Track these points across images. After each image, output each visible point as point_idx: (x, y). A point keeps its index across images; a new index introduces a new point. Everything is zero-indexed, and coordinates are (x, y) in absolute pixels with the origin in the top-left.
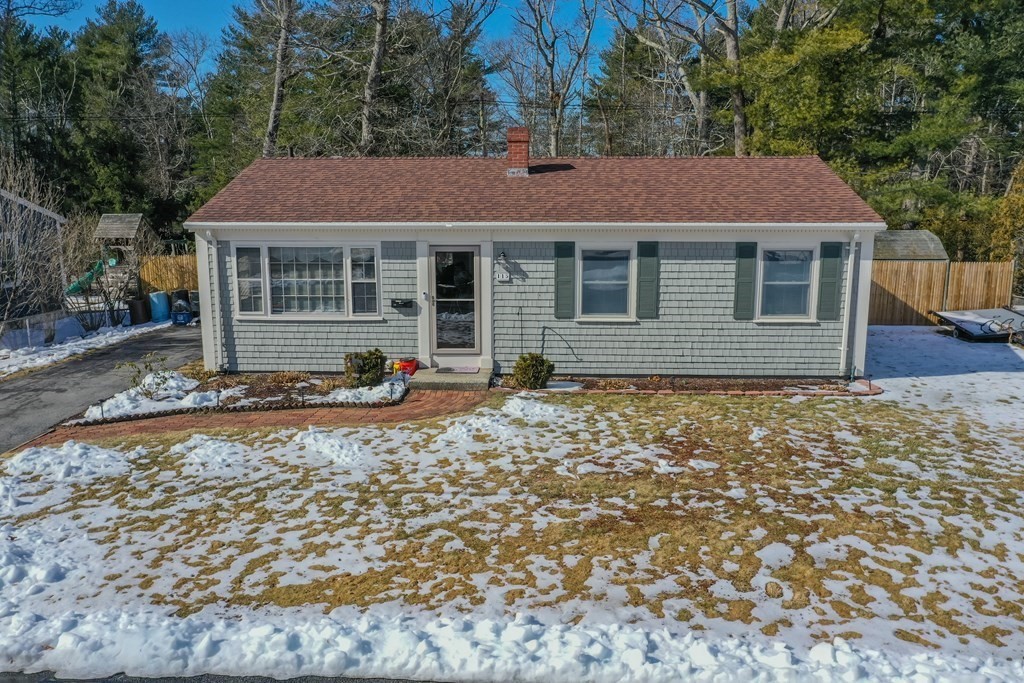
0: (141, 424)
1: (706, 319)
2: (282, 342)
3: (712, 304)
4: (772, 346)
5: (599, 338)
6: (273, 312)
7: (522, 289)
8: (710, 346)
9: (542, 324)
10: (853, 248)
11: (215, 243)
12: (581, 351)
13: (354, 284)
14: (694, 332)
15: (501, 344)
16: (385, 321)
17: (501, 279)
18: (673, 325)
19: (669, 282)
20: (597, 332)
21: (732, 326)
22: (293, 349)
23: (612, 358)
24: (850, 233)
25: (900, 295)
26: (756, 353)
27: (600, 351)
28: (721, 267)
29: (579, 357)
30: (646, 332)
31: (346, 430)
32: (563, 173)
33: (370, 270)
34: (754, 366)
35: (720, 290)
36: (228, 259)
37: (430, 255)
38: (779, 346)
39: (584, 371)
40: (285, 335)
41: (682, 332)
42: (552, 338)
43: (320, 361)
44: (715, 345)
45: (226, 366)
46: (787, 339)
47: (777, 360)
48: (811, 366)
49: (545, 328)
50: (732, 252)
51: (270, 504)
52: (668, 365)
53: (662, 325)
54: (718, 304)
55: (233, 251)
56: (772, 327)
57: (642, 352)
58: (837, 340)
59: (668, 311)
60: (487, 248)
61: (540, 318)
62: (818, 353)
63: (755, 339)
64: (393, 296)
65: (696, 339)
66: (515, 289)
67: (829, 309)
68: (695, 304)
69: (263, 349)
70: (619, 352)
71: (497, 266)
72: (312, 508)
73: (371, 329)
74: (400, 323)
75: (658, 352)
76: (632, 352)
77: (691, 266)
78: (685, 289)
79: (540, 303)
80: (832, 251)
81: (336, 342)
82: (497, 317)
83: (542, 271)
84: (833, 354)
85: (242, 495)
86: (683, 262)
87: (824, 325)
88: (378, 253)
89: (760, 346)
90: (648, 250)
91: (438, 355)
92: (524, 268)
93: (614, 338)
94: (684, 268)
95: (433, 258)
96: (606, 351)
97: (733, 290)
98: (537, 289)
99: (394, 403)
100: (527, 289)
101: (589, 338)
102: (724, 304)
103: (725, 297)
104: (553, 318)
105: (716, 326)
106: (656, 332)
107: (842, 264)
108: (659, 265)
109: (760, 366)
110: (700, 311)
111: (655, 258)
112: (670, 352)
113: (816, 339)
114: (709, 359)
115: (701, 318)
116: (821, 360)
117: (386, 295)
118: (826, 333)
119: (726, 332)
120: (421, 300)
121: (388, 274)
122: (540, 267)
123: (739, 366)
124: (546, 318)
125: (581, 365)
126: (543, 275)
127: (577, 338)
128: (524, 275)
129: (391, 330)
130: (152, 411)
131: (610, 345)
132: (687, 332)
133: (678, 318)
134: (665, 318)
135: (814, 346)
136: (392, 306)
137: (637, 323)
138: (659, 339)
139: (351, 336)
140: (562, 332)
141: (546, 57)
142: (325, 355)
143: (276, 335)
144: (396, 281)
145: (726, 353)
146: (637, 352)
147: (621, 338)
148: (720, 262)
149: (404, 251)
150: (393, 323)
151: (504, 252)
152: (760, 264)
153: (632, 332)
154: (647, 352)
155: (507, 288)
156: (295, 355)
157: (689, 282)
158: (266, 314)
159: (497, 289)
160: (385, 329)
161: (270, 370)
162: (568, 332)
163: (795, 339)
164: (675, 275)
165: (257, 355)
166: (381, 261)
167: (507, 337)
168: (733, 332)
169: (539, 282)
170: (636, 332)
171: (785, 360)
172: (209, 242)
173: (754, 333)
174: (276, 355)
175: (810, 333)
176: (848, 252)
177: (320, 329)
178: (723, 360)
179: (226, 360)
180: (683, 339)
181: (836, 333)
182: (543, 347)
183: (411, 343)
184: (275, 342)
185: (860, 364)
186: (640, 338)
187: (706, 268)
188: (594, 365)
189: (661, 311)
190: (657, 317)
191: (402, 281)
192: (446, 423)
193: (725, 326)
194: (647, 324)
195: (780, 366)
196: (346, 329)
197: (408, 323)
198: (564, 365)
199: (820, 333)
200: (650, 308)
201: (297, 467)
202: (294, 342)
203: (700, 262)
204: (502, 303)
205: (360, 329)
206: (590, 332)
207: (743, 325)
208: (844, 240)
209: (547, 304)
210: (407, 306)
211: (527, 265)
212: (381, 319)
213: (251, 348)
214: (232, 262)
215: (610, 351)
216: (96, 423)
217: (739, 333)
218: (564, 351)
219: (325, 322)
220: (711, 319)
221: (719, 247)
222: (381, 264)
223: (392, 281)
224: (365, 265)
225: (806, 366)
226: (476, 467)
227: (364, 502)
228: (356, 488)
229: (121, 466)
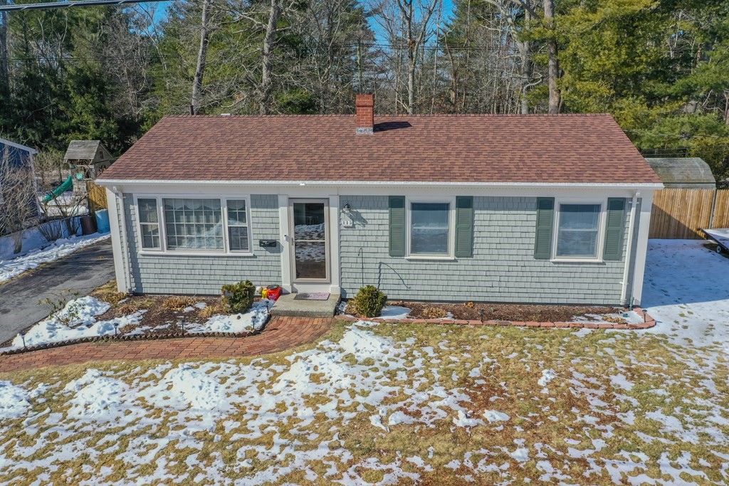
0: (54, 353)
1: (511, 258)
2: (176, 272)
3: (517, 246)
4: (566, 280)
5: (424, 272)
6: (169, 248)
7: (363, 233)
8: (514, 279)
9: (379, 261)
10: (635, 202)
11: (121, 195)
12: (410, 282)
13: (230, 228)
14: (501, 268)
15: (346, 275)
16: (255, 256)
17: (346, 224)
18: (484, 263)
19: (482, 229)
20: (423, 267)
21: (532, 264)
22: (184, 277)
23: (435, 288)
24: (633, 192)
25: (675, 215)
26: (552, 285)
27: (425, 282)
28: (524, 218)
29: (409, 286)
30: (462, 268)
31: (210, 365)
32: (401, 131)
33: (242, 217)
34: (550, 295)
35: (523, 235)
36: (131, 207)
37: (289, 205)
38: (571, 280)
39: (412, 298)
40: (178, 266)
41: (492, 268)
42: (387, 271)
43: (206, 286)
44: (519, 279)
45: (134, 289)
46: (578, 275)
47: (569, 291)
48: (597, 296)
49: (381, 263)
50: (534, 206)
51: (129, 457)
52: (480, 294)
53: (475, 263)
54: (521, 247)
55: (136, 201)
56: (565, 265)
57: (459, 283)
58: (619, 276)
59: (480, 252)
60: (335, 200)
61: (377, 255)
62: (603, 287)
63: (552, 274)
64: (261, 237)
65: (504, 274)
66: (357, 233)
67: (613, 251)
68: (503, 246)
69: (161, 276)
70: (441, 283)
71: (342, 214)
72: (161, 462)
73: (244, 263)
74: (267, 258)
75: (473, 284)
76: (451, 283)
77: (499, 215)
78: (495, 235)
79: (378, 244)
80: (617, 205)
81: (217, 272)
82: (343, 255)
83: (379, 218)
84: (616, 287)
85: (108, 444)
86: (493, 212)
87: (609, 264)
88: (248, 203)
89: (555, 280)
90: (465, 203)
91: (297, 283)
92: (364, 216)
93: (437, 272)
94: (494, 217)
95: (292, 208)
96: (430, 282)
97: (534, 235)
98: (375, 233)
99: (257, 333)
100: (367, 233)
101: (416, 272)
102: (526, 247)
103: (527, 241)
104: (388, 256)
105: (519, 263)
106: (471, 268)
107: (625, 216)
108: (473, 215)
109: (555, 296)
110: (507, 252)
111: (470, 209)
112: (482, 284)
113: (602, 275)
114: (514, 290)
115: (507, 257)
116: (605, 292)
117: (256, 237)
118: (610, 270)
119: (528, 269)
120: (283, 241)
121: (256, 220)
122: (377, 216)
123: (538, 295)
124: (382, 255)
125: (410, 292)
126: (380, 222)
127: (407, 272)
128: (364, 222)
129: (260, 263)
130: (65, 339)
131: (434, 277)
132: (496, 268)
133: (488, 257)
134: (478, 257)
135: (600, 281)
136: (261, 246)
137: (455, 261)
138: (472, 273)
139: (229, 267)
140: (395, 267)
141: (405, 12)
142: (209, 282)
143: (171, 266)
144: (263, 226)
145: (528, 285)
146: (456, 283)
147: (442, 272)
148: (523, 212)
149: (270, 202)
150: (262, 258)
151: (347, 203)
152: (557, 215)
153: (451, 267)
154: (463, 283)
155: (350, 232)
156: (186, 282)
157: (497, 229)
158: (163, 250)
159: (342, 233)
160: (255, 263)
161: (168, 292)
162: (399, 267)
163: (584, 275)
164: (487, 223)
165: (157, 281)
166: (251, 210)
167: (351, 270)
168: (534, 269)
169: (377, 227)
170: (455, 268)
171: (576, 291)
172: (117, 194)
173: (551, 269)
174: (172, 281)
175: (597, 270)
176: (631, 206)
177: (205, 262)
178: (525, 290)
179: (133, 285)
180: (492, 273)
181: (618, 271)
182: (379, 278)
183: (276, 274)
184: (171, 271)
185: (637, 296)
186: (458, 273)
187: (512, 217)
188: (421, 293)
189: (475, 252)
190: (472, 255)
191: (268, 226)
192: (291, 358)
193: (527, 264)
194: (463, 261)
195: (572, 296)
196: (225, 263)
197: (273, 258)
198: (396, 292)
199: (605, 270)
200: (466, 249)
201: (160, 410)
202: (185, 272)
203: (507, 212)
204: (347, 244)
205: (236, 263)
206: (418, 267)
207: (542, 263)
208: (627, 196)
209: (383, 244)
210: (272, 245)
211: (366, 214)
212: (251, 254)
213: (152, 276)
214: (135, 209)
215: (433, 282)
216: (19, 351)
217: (539, 269)
218: (397, 282)
219: (209, 257)
220: (515, 258)
221: (523, 201)
222: (251, 212)
223: (259, 226)
224: (237, 212)
225: (593, 296)
226: (306, 413)
227: (205, 456)
228: (204, 437)
229: (21, 407)
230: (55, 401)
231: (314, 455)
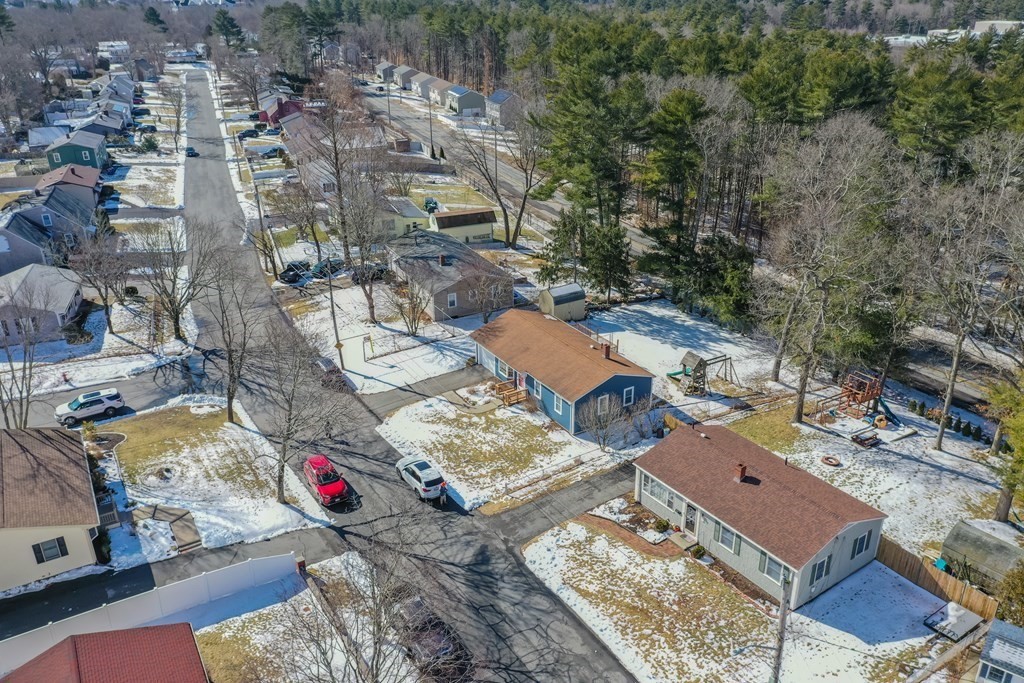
0: (600, 521)
4: (768, 585)
5: (724, 552)
6: (650, 494)
14: (748, 567)
15: (699, 537)
17: (702, 520)
18: (743, 561)
19: (743, 549)
20: (724, 550)
21: (758, 571)
22: (653, 506)
25: (940, 583)
26: (763, 583)
28: (757, 555)
31: (631, 550)
35: (756, 560)
37: (686, 503)
43: (659, 513)
46: (773, 586)
49: (711, 540)
51: (595, 567)
52: (741, 572)
54: (755, 563)
56: (769, 579)
61: (710, 537)
63: (764, 580)
64: (677, 508)
65: (748, 569)
66: (705, 525)
69: (647, 502)
71: (701, 517)
74: (678, 516)
75: (738, 566)
77: (749, 548)
78: (747, 554)
79: (711, 533)
81: (663, 511)
82: (700, 529)
83: (712, 525)
86: (747, 546)
90: (738, 536)
91: (685, 530)
92: (708, 521)
93: (727, 554)
94: (747, 548)
95: (687, 505)
97: (760, 562)
98: (710, 529)
99: (655, 544)
100: (708, 527)
102: (757, 564)
104: (713, 539)
105: (754, 568)
106: (739, 560)
108: (741, 543)
111: (740, 540)
112: (741, 568)
115: (750, 564)
117: (675, 507)
119: (756, 573)
120: (683, 513)
121: (676, 502)
122: (712, 523)
123: (758, 584)
126: (712, 527)
127: (718, 548)
128: (708, 524)
130: (605, 516)
131: (726, 556)
132: (746, 565)
133: (745, 560)
134: (741, 558)
137: (734, 554)
138: (739, 562)
139: (666, 512)
140: (714, 544)
143: (650, 500)
146: (733, 562)
147: (729, 555)
148: (757, 552)
150: (676, 515)
151: (703, 515)
152: (767, 560)
153: (732, 556)
154: (736, 564)
155: (703, 523)
156: (653, 508)
159: (700, 522)
161: (648, 508)
162: (716, 545)
164: (745, 548)
167: (701, 536)
168: (758, 574)
173: (763, 577)
178: (754, 579)
184: (650, 502)
186: (734, 559)
187: (753, 552)
189: (741, 555)
190: (739, 556)
191: (679, 506)
192: (653, 560)
193: (756, 570)
194: (736, 556)
196: (666, 509)
200: (737, 552)
201: (609, 557)
203: (751, 549)
204: (701, 526)
205: (669, 511)
206: (722, 549)
207: (761, 573)
210: (679, 513)
213: (645, 500)
214: (643, 477)
216: (591, 515)
217: (760, 575)
219: (661, 505)
220: (752, 566)
222: (675, 499)
223: (677, 505)
226: (637, 579)
227: (608, 576)
228: (612, 571)
229: (584, 538)
230: (590, 540)
231: (628, 590)
